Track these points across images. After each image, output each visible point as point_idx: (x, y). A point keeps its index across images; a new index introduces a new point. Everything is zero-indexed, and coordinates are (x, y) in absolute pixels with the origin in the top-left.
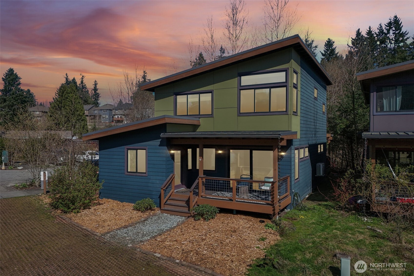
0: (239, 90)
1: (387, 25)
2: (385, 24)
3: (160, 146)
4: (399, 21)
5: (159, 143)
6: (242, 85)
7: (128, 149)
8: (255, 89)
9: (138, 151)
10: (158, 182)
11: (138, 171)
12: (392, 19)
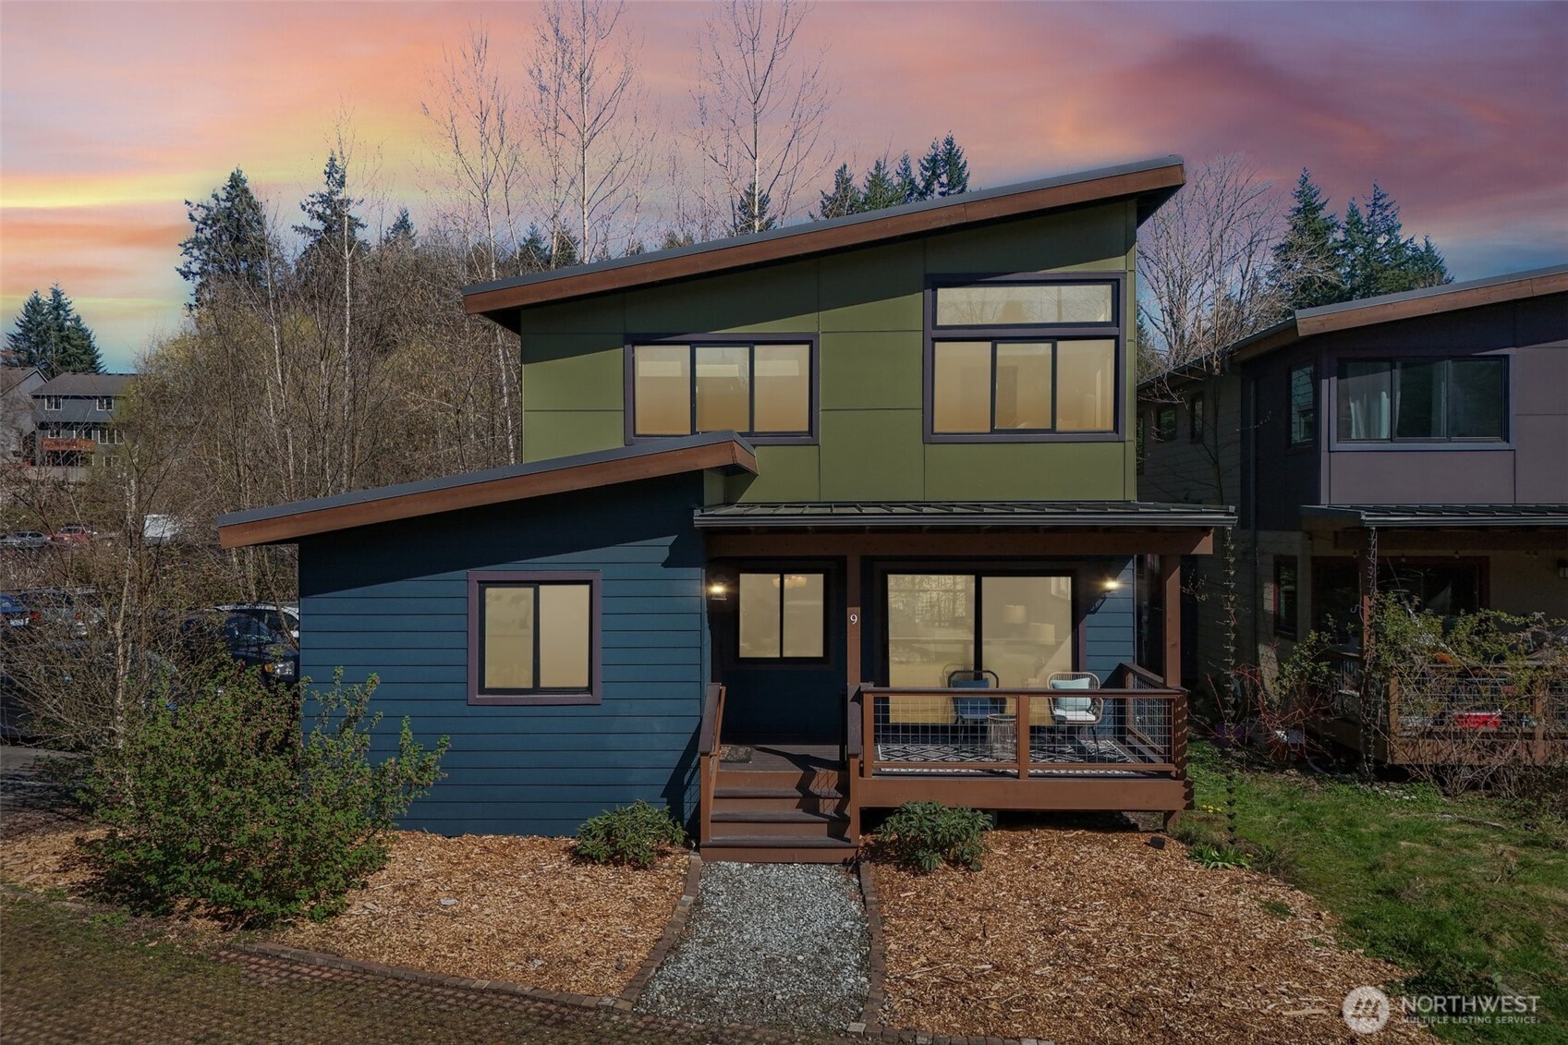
0: (931, 342)
1: (925, 163)
2: (920, 161)
3: (666, 564)
4: (959, 158)
5: (665, 553)
6: (939, 323)
7: (485, 584)
8: (995, 340)
9: (543, 588)
10: (657, 725)
11: (544, 683)
12: (941, 147)
